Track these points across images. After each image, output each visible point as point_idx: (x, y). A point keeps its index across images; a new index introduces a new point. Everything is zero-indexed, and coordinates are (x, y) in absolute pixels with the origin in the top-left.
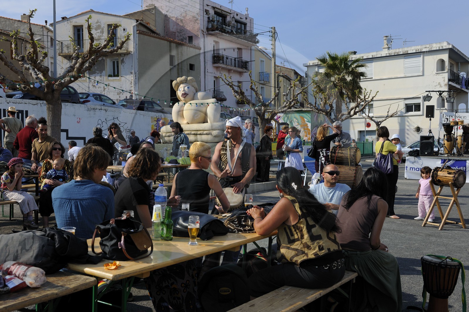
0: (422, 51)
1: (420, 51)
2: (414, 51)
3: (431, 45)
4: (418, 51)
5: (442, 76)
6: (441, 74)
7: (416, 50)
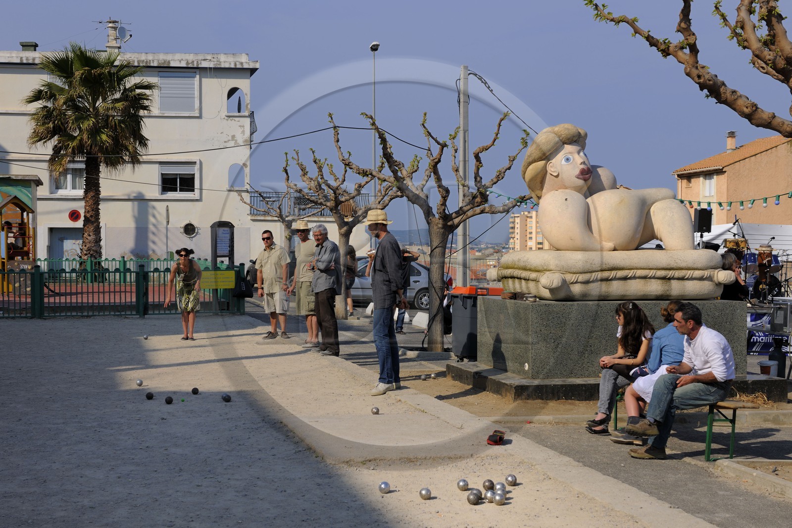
0: (200, 66)
1: (195, 66)
2: (183, 64)
3: (215, 56)
4: (190, 66)
5: (239, 124)
6: (237, 119)
7: (188, 63)
